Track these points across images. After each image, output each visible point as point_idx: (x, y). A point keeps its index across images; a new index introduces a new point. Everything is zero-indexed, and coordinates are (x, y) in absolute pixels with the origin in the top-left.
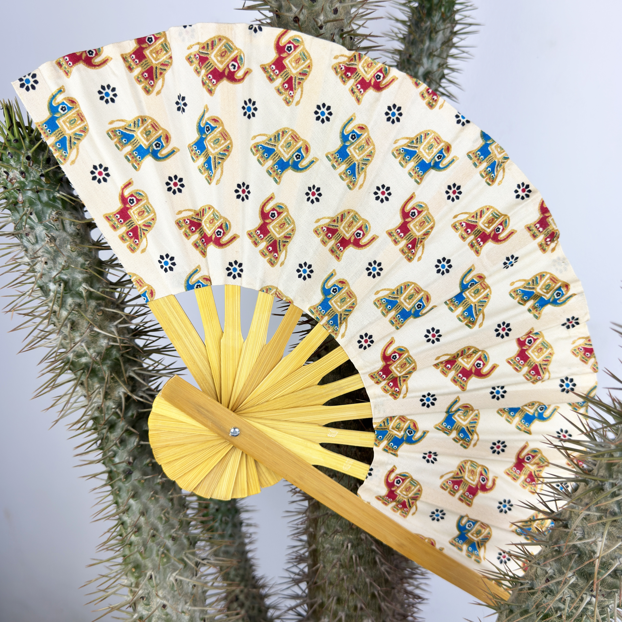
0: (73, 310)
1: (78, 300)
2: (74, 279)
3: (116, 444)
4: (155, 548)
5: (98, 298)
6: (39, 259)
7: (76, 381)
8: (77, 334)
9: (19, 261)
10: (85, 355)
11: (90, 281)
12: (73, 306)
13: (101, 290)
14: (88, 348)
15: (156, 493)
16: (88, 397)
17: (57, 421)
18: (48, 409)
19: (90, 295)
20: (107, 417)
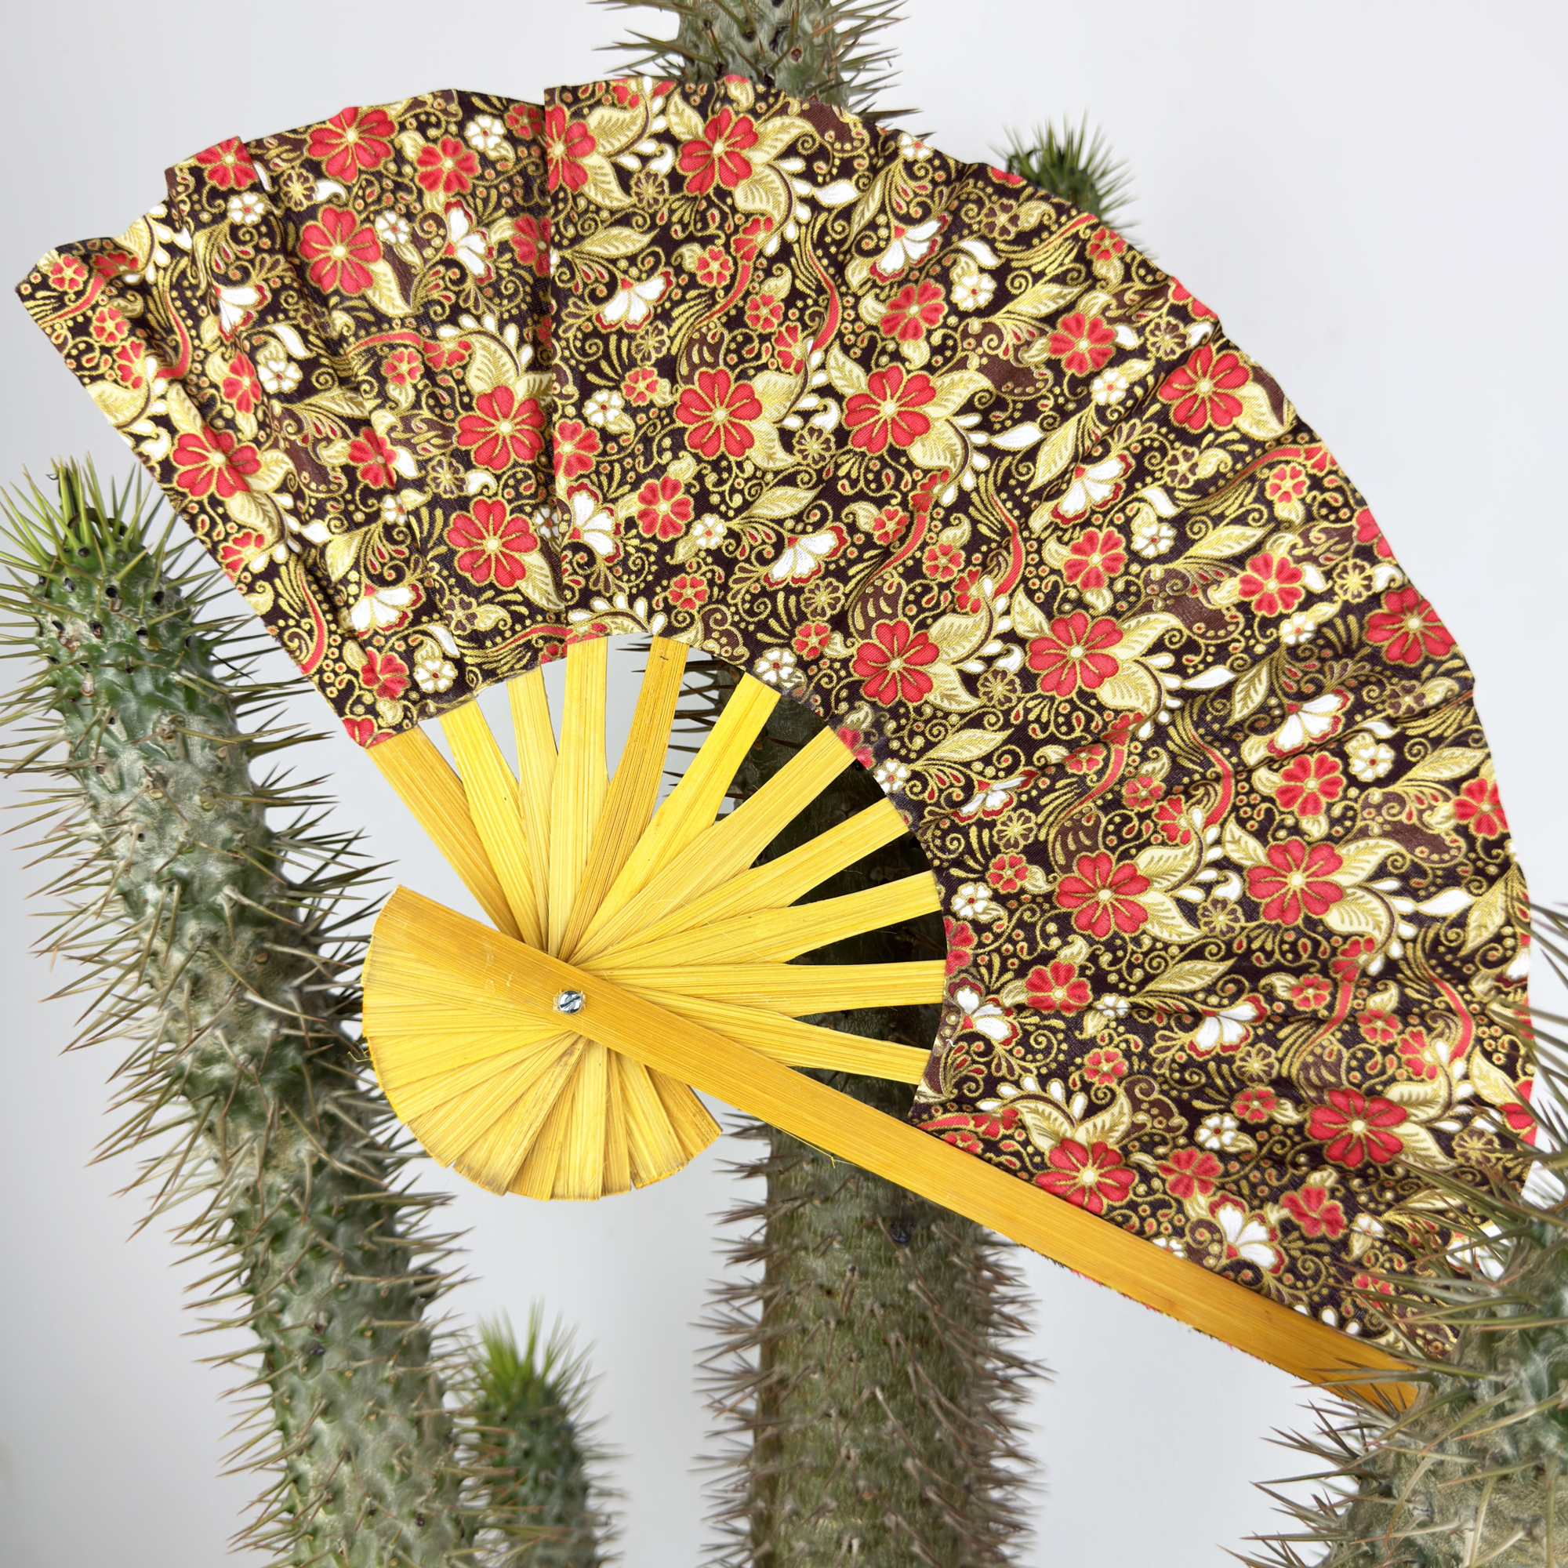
0: (198, 949)
1: (211, 927)
2: (206, 879)
3: (286, 1281)
4: (375, 1544)
5: (260, 921)
6: (125, 827)
7: (195, 1123)
8: (206, 1008)
9: (76, 830)
10: (222, 1058)
11: (244, 880)
12: (199, 939)
13: (267, 901)
14: (230, 1043)
15: (380, 1403)
16: (225, 1164)
17: (147, 1220)
18: (127, 1190)
19: (242, 915)
20: (267, 1213)
